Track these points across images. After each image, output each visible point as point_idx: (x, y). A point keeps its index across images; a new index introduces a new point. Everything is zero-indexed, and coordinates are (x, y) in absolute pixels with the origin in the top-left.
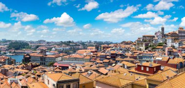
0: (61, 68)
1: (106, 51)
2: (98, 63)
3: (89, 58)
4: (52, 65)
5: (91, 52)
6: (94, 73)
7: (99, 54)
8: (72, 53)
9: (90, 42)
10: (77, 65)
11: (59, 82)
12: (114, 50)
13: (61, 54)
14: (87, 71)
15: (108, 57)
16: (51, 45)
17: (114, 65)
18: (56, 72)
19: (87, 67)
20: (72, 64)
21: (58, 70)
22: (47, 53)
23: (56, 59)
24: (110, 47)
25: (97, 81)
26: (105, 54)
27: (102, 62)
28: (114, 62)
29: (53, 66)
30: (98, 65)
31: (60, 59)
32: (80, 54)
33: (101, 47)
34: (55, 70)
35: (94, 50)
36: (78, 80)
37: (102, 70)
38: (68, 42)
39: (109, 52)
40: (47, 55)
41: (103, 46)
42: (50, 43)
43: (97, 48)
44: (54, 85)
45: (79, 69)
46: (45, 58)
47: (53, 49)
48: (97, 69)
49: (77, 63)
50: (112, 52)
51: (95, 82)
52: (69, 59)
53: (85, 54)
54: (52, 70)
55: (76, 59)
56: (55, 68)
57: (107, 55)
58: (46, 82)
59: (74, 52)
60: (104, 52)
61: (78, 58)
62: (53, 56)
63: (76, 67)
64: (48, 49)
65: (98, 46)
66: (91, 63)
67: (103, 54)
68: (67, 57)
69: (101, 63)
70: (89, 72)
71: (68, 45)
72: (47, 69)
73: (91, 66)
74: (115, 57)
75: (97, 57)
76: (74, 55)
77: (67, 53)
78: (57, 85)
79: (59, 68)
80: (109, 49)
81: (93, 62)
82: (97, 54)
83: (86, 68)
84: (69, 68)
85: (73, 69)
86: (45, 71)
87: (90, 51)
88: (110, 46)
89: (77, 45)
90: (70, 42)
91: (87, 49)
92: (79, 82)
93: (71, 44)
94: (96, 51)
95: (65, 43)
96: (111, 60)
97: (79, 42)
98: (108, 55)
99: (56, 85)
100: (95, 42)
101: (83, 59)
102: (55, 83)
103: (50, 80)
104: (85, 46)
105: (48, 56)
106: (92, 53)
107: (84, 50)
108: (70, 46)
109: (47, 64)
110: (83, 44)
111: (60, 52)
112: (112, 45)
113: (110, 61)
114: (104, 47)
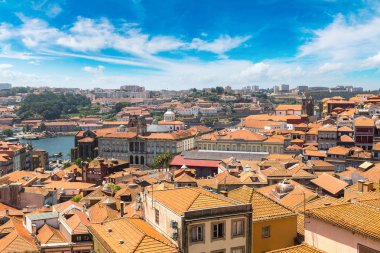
0: (193, 171)
1: (340, 120)
2: (310, 157)
3: (280, 139)
4: (165, 163)
5: (289, 121)
6: (299, 188)
7: (315, 128)
8: (229, 126)
9: (285, 89)
10: (244, 163)
11: (189, 217)
12: (366, 114)
13: (194, 130)
14: (275, 182)
15: (345, 138)
16: (161, 102)
17: (366, 165)
18: (180, 184)
19: (274, 171)
20: (229, 161)
21: (185, 178)
22: (150, 128)
23: (179, 144)
24: (352, 106)
25: (309, 215)
26: (334, 128)
27: (323, 153)
28: (368, 155)
29: (171, 167)
30: (310, 164)
31: (189, 143)
32: (253, 129)
33: (321, 105)
34: (176, 180)
35: (298, 115)
36: (247, 211)
37: (325, 180)
38: (213, 90)
39: (350, 121)
40: (149, 134)
41: (327, 101)
42: (159, 94)
43: (308, 108)
44: (174, 225)
45: (251, 174)
46: (142, 144)
47: (169, 113)
48: (307, 175)
49: (243, 156)
50: (362, 122)
51: (301, 218)
52: (218, 144)
53: (268, 128)
54: (167, 178)
55: (239, 143)
56: (177, 172)
57: (343, 133)
58: (150, 217)
59: (235, 122)
60: (331, 121)
61: (246, 142)
62: (169, 136)
63: (241, 168)
64: (152, 115)
65: (312, 101)
66: (289, 158)
67: (327, 127)
68: (213, 137)
69: (322, 158)
70: (282, 186)
71: (214, 100)
72: (152, 176)
73: (288, 166)
74: (370, 140)
75: (308, 137)
76: (233, 132)
77: (212, 124)
78: (184, 223)
79: (189, 173)
80: (351, 112)
81: (297, 153)
82: (308, 129)
83: (270, 171)
84: (219, 171)
85: (232, 174)
86: (145, 184)
87: (285, 118)
88: (352, 100)
89: (242, 100)
90: (219, 90)
91: (273, 111)
92: (250, 216)
93: (223, 97)
94: (304, 120)
95: (204, 94)
96: (357, 149)
97: (248, 91)
98: (347, 133)
99: (180, 226)
100: (302, 89)
101: (261, 144)
102: (178, 219)
103: (162, 209)
104: (266, 101)
105: (152, 136)
106: (290, 127)
107: (266, 117)
108: (222, 101)
109: (151, 161)
110: (262, 95)
111: (191, 122)
112: (360, 99)
113: (352, 152)
114: (332, 107)
